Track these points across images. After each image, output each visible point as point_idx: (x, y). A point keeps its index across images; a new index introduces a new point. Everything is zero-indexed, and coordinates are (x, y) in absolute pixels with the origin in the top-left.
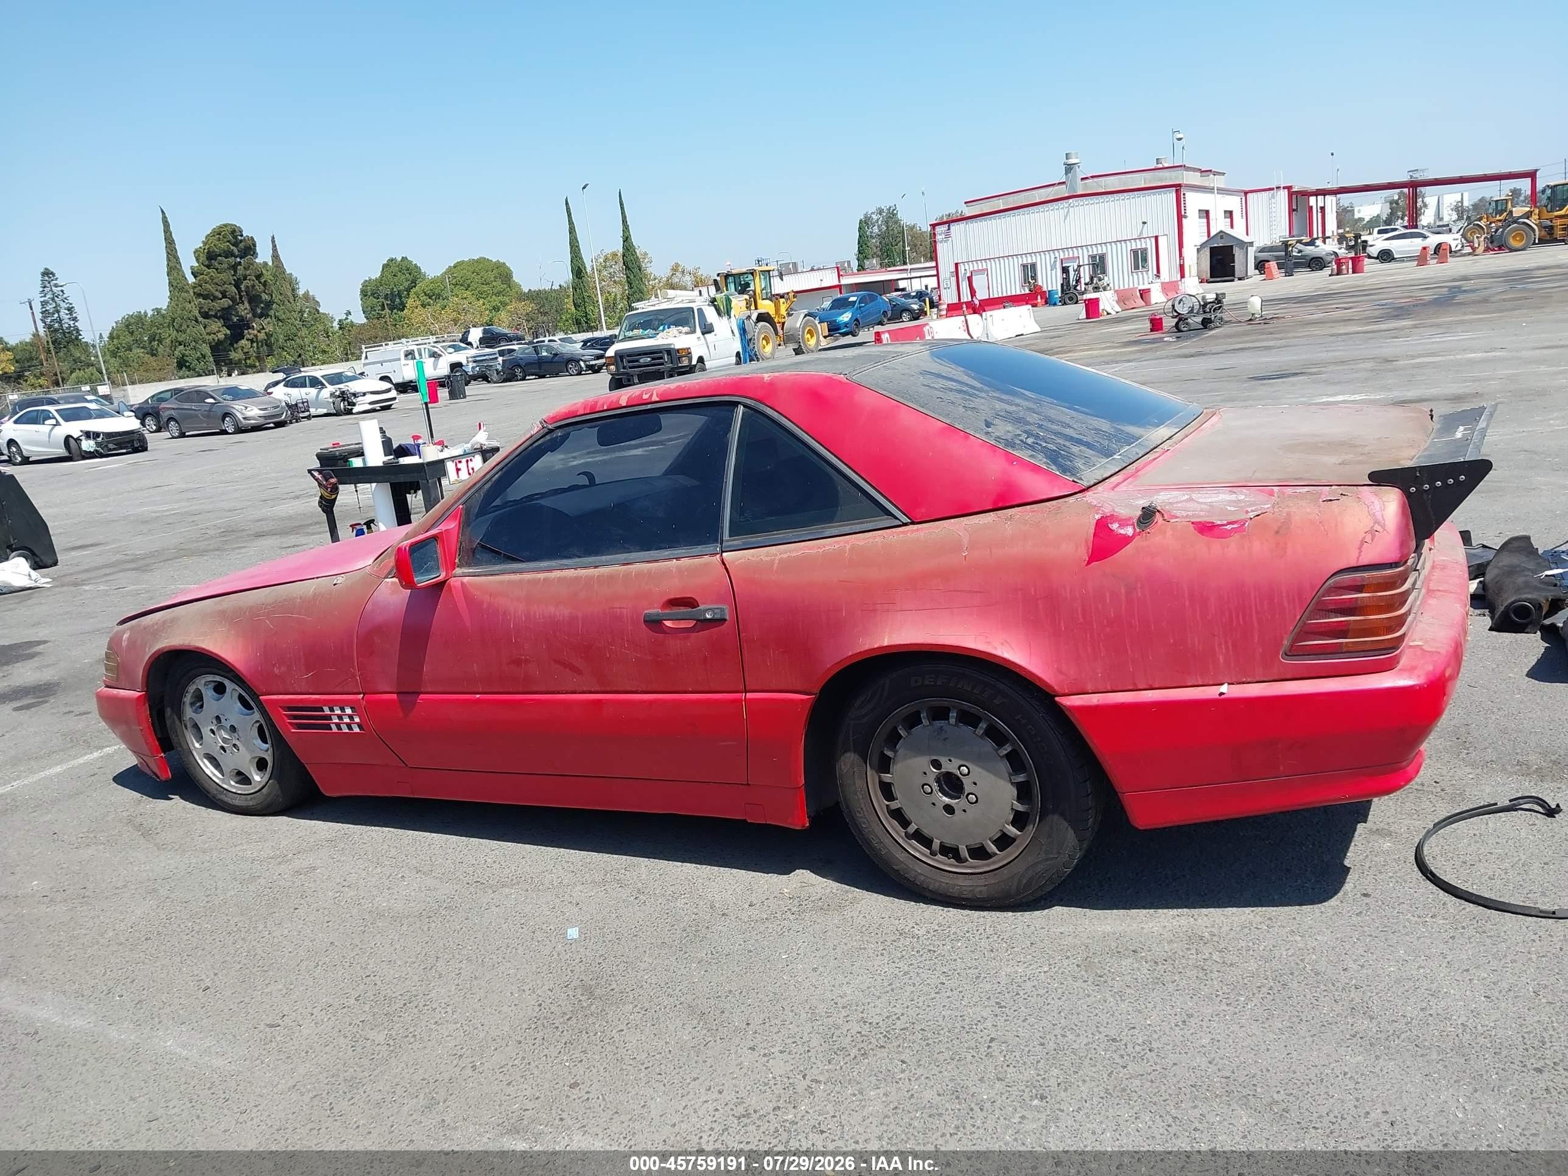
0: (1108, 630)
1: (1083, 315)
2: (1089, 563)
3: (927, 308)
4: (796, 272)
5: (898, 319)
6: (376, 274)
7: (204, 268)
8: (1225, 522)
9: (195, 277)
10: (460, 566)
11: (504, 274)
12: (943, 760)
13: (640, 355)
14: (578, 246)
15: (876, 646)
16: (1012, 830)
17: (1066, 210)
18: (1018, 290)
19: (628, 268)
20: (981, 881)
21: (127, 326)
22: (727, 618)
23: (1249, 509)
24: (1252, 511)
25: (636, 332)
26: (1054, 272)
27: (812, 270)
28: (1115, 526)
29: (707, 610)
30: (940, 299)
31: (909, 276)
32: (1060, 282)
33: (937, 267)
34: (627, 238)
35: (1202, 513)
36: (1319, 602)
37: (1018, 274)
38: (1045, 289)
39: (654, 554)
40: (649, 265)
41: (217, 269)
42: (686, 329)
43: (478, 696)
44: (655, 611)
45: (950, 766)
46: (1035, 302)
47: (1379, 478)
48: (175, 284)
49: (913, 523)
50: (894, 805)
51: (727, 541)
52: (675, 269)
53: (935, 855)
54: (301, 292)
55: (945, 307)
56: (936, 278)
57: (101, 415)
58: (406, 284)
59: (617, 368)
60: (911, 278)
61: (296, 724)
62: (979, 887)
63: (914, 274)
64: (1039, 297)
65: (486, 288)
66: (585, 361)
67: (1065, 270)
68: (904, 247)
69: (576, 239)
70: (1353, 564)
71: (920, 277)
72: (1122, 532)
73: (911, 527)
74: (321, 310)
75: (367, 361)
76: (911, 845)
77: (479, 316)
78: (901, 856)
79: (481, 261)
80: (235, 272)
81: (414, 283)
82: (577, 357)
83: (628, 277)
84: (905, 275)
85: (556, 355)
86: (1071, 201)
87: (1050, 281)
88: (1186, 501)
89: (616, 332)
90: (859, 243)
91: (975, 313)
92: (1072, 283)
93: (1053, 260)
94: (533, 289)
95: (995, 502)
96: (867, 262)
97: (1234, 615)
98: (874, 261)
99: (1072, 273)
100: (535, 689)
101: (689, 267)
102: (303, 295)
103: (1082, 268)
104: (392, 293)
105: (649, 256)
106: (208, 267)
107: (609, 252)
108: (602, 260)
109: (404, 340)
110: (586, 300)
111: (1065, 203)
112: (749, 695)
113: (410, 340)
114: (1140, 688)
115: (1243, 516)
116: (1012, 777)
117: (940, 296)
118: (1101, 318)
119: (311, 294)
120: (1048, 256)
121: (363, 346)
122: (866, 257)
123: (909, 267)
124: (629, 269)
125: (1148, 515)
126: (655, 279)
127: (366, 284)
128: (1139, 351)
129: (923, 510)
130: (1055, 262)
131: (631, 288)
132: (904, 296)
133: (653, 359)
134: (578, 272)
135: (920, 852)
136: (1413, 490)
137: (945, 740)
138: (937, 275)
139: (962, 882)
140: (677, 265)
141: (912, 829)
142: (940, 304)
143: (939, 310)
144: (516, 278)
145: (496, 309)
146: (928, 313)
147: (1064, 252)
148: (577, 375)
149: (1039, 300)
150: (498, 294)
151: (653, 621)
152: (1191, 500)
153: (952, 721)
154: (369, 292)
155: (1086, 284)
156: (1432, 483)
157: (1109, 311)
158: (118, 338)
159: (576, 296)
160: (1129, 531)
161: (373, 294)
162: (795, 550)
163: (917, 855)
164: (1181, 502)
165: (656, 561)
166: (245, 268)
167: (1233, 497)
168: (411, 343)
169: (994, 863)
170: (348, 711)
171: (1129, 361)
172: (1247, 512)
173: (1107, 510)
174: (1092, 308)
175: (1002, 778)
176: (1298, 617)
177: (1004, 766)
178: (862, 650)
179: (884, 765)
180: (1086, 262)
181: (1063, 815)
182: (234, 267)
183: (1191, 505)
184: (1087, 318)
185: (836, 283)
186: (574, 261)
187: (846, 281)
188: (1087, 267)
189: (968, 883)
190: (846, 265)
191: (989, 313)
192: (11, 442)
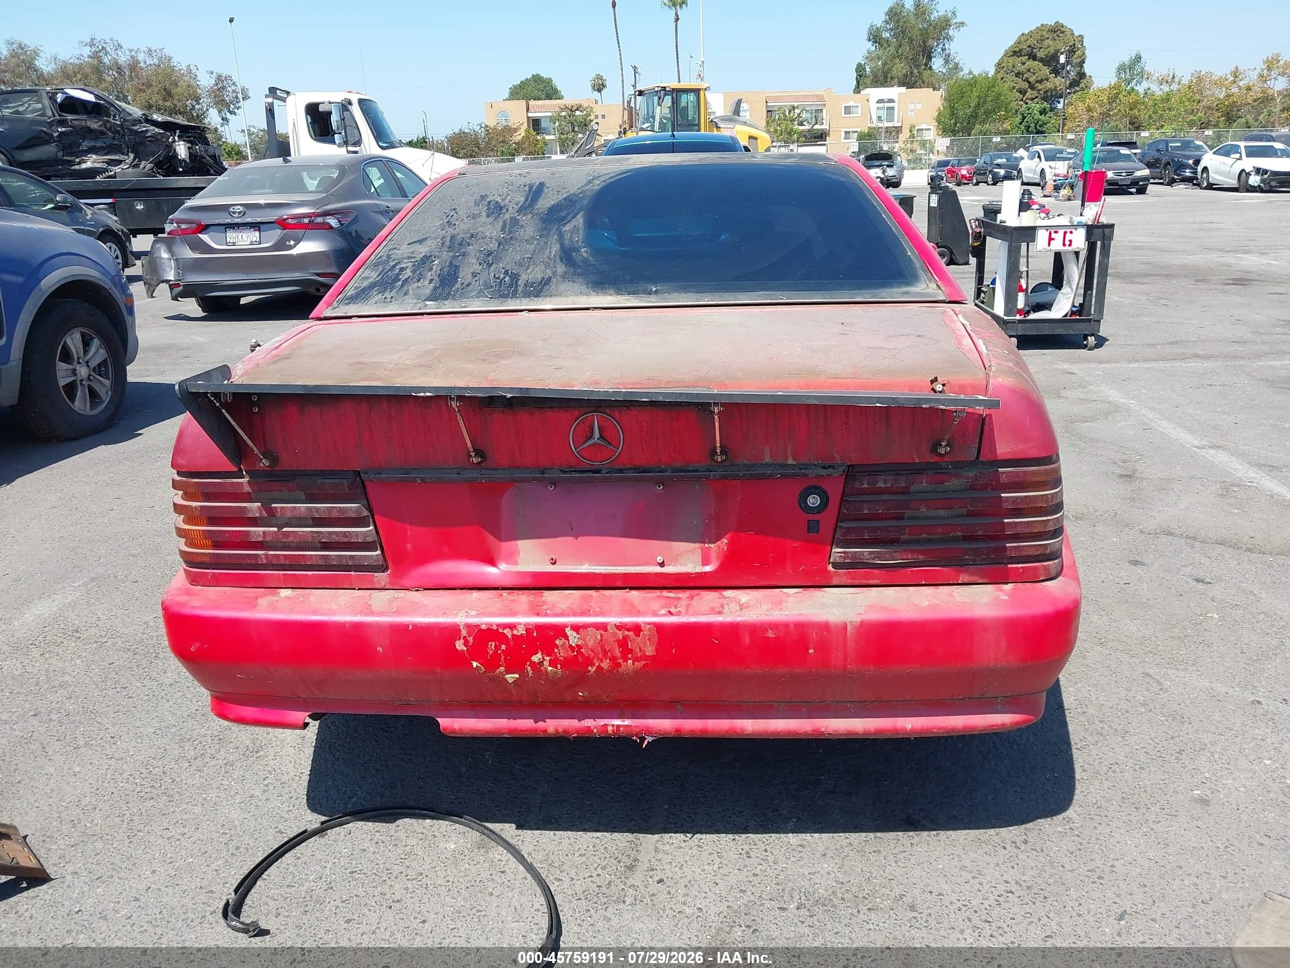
192: (1205, 169)
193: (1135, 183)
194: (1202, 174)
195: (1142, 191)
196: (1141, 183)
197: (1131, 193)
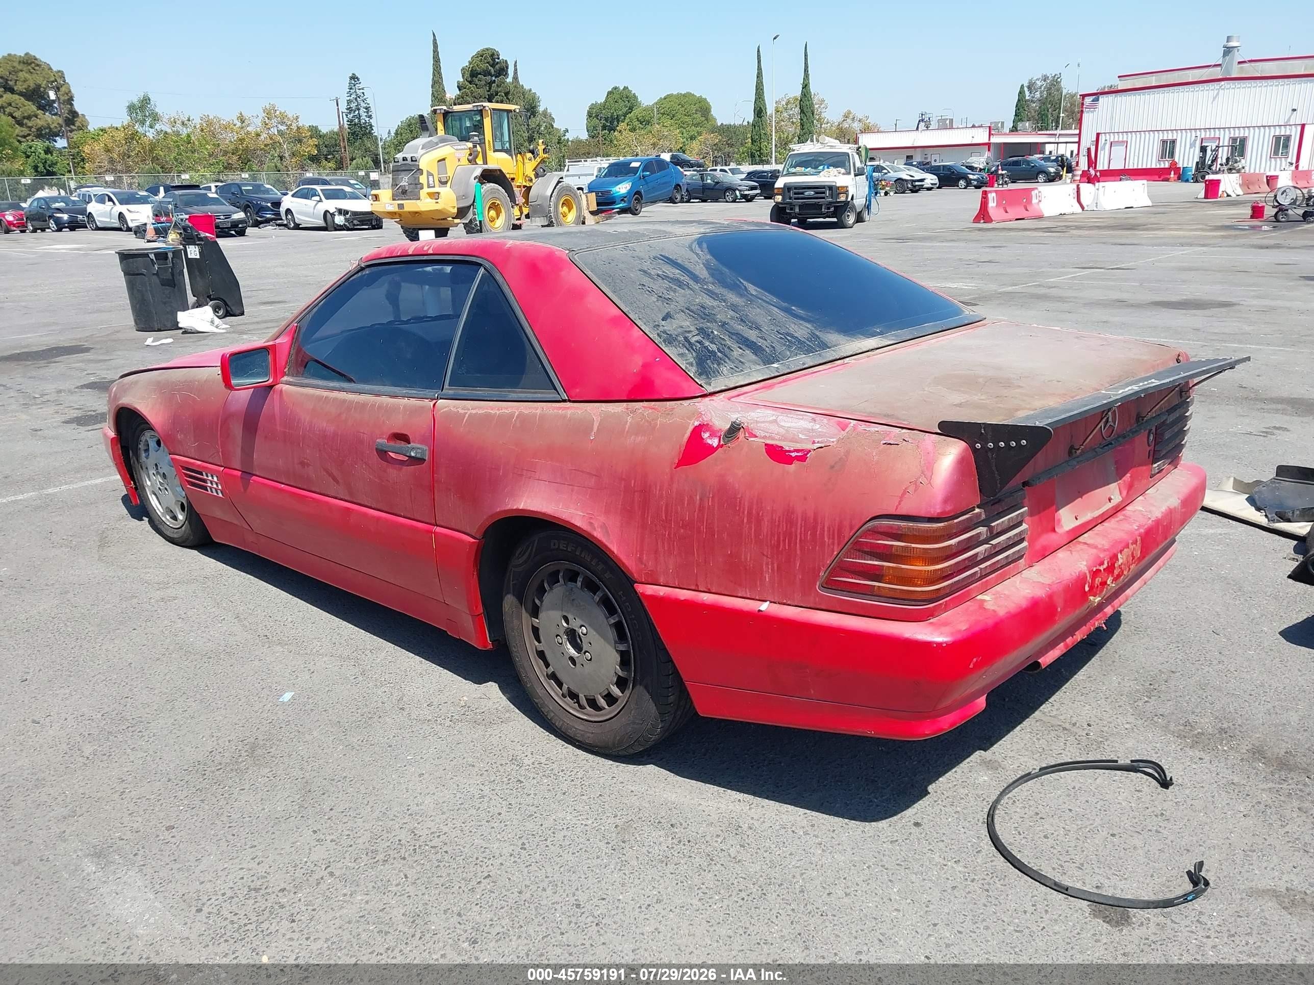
0: (682, 531)
1: (1202, 195)
2: (679, 465)
3: (1064, 173)
4: (951, 128)
5: (1033, 179)
6: (601, 99)
7: (467, 83)
8: (792, 449)
9: (460, 90)
10: (288, 375)
11: (704, 109)
12: (570, 617)
13: (804, 188)
14: (762, 90)
15: (515, 508)
16: (616, 691)
17: (1216, 92)
18: (1153, 163)
19: (802, 111)
20: (592, 728)
21: (409, 126)
22: (427, 458)
23: (816, 440)
24: (818, 442)
25: (798, 169)
26: (1192, 150)
27: (974, 126)
28: (705, 435)
29: (413, 449)
30: (1077, 165)
31: (1057, 141)
32: (1197, 159)
33: (1079, 135)
34: (806, 85)
35: (777, 437)
36: (857, 543)
37: (1156, 148)
38: (1180, 165)
39: (397, 390)
40: (824, 110)
41: (476, 85)
42: (843, 171)
43: (283, 486)
44: (382, 441)
45: (575, 624)
46: (1168, 177)
47: (949, 429)
48: (436, 96)
49: (570, 401)
50: (541, 647)
51: (447, 389)
52: (846, 116)
53: (565, 697)
54: (541, 109)
55: (1080, 173)
56: (1077, 145)
57: (354, 197)
58: (625, 110)
59: (783, 199)
60: (1058, 143)
61: (191, 482)
62: (589, 733)
63: (1062, 140)
64: (1172, 173)
65: (687, 119)
66: (740, 191)
67: (1203, 149)
68: (1059, 113)
69: (762, 83)
70: (892, 511)
71: (1066, 143)
72: (709, 441)
73: (568, 404)
74: (555, 126)
75: (568, 173)
76: (549, 683)
77: (674, 143)
78: (540, 691)
79: (688, 95)
80: (490, 88)
81: (631, 109)
82: (735, 187)
83: (801, 119)
84: (1052, 140)
85: (717, 183)
86: (1223, 83)
87: (1187, 158)
88: (771, 422)
89: (780, 167)
90: (1017, 106)
91: (1089, 182)
92: (1208, 161)
93: (1193, 138)
94: (724, 124)
95: (631, 392)
96: (1020, 125)
97: (782, 539)
98: (1027, 124)
99: (1209, 152)
100: (313, 489)
101: (859, 116)
102: (543, 112)
103: (1220, 149)
104: (611, 117)
105: (826, 102)
106: (470, 82)
107: (792, 96)
108: (784, 103)
109: (599, 159)
110: (762, 136)
111: (1216, 85)
112: (438, 529)
113: (604, 159)
114: (700, 589)
115: (809, 446)
116: (617, 645)
117: (1077, 163)
118: (1219, 199)
119: (549, 111)
120: (1189, 134)
121: (567, 160)
122: (1021, 120)
123: (1058, 132)
124: (804, 113)
125: (735, 429)
126: (828, 123)
127: (592, 107)
128: (1223, 237)
129: (578, 390)
130: (1195, 140)
131: (803, 129)
132: (1044, 159)
133: (817, 193)
134: (759, 112)
135: (555, 692)
136: (978, 446)
137: (573, 600)
138: (1079, 143)
139: (580, 726)
140: (849, 112)
141: (551, 670)
142: (1075, 170)
143: (1073, 176)
144: (714, 112)
145: (692, 138)
146: (1064, 176)
147: (1206, 132)
148: (732, 202)
149: (1172, 175)
150: (696, 125)
151: (382, 451)
152: (775, 421)
153: (579, 584)
154: (593, 113)
155: (1221, 165)
156: (996, 443)
157: (1229, 193)
158: (401, 134)
159: (754, 133)
160: (714, 442)
161: (597, 116)
162: (480, 408)
163: (552, 694)
164: (767, 422)
165: (396, 397)
166: (497, 85)
167: (809, 425)
168: (604, 161)
169: (602, 715)
170: (215, 479)
171: (1203, 245)
172: (814, 442)
173: (706, 419)
174: (1212, 189)
175: (609, 643)
176: (835, 553)
177: (612, 634)
178: (506, 509)
179: (535, 612)
180: (1226, 144)
181: (646, 688)
182: (490, 84)
183: (774, 428)
184: (1205, 198)
185: (986, 141)
186: (757, 102)
187: (994, 140)
188: (1226, 148)
189: (581, 727)
190: (1000, 125)
191: (1101, 184)
192: (288, 211)
193: (235, 225)
194: (286, 215)
195: (241, 233)
196: (240, 226)
197: (233, 236)
